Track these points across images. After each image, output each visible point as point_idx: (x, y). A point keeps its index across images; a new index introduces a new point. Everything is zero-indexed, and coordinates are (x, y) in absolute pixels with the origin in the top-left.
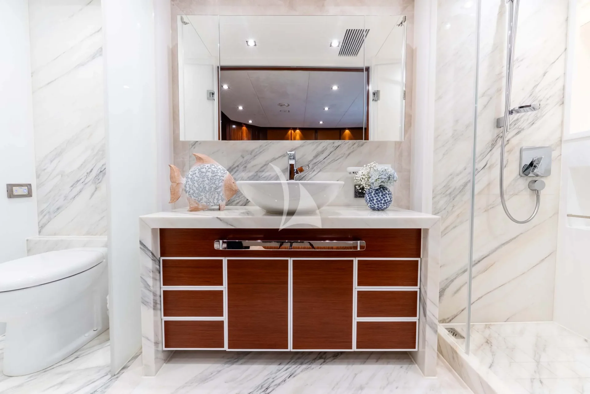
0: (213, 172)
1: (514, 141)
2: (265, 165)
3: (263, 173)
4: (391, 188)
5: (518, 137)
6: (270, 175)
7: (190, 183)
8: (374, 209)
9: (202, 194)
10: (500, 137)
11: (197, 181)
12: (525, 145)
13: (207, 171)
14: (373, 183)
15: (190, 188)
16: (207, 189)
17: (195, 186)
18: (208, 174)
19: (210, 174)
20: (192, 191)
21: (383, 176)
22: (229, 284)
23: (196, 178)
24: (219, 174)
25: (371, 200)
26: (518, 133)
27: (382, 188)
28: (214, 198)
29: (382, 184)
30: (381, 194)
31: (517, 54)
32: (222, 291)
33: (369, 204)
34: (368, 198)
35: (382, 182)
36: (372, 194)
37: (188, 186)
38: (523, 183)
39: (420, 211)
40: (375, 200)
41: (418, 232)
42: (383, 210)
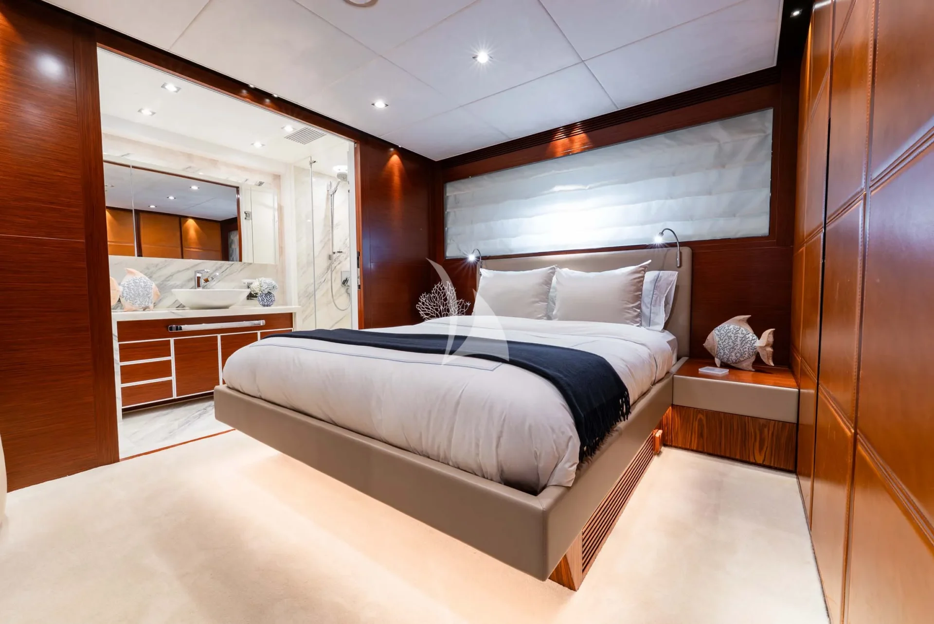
0: (144, 282)
1: (338, 267)
2: (171, 276)
3: (169, 282)
4: (274, 293)
5: (340, 265)
6: (175, 284)
7: (127, 290)
8: (264, 306)
9: (137, 298)
10: (330, 265)
11: (133, 289)
12: (343, 270)
13: (140, 282)
14: (264, 290)
15: (127, 294)
16: (141, 295)
17: (131, 293)
18: (141, 283)
19: (143, 284)
20: (128, 296)
21: (270, 286)
22: (176, 354)
23: (132, 287)
24: (149, 284)
25: (263, 300)
26: (339, 264)
27: (269, 293)
28: (146, 301)
29: (269, 291)
30: (268, 296)
31: (335, 222)
32: (171, 360)
33: (261, 303)
34: (260, 299)
35: (270, 289)
36: (263, 296)
37: (125, 292)
38: (343, 290)
39: (291, 305)
40: (265, 300)
41: (291, 314)
42: (270, 306)
